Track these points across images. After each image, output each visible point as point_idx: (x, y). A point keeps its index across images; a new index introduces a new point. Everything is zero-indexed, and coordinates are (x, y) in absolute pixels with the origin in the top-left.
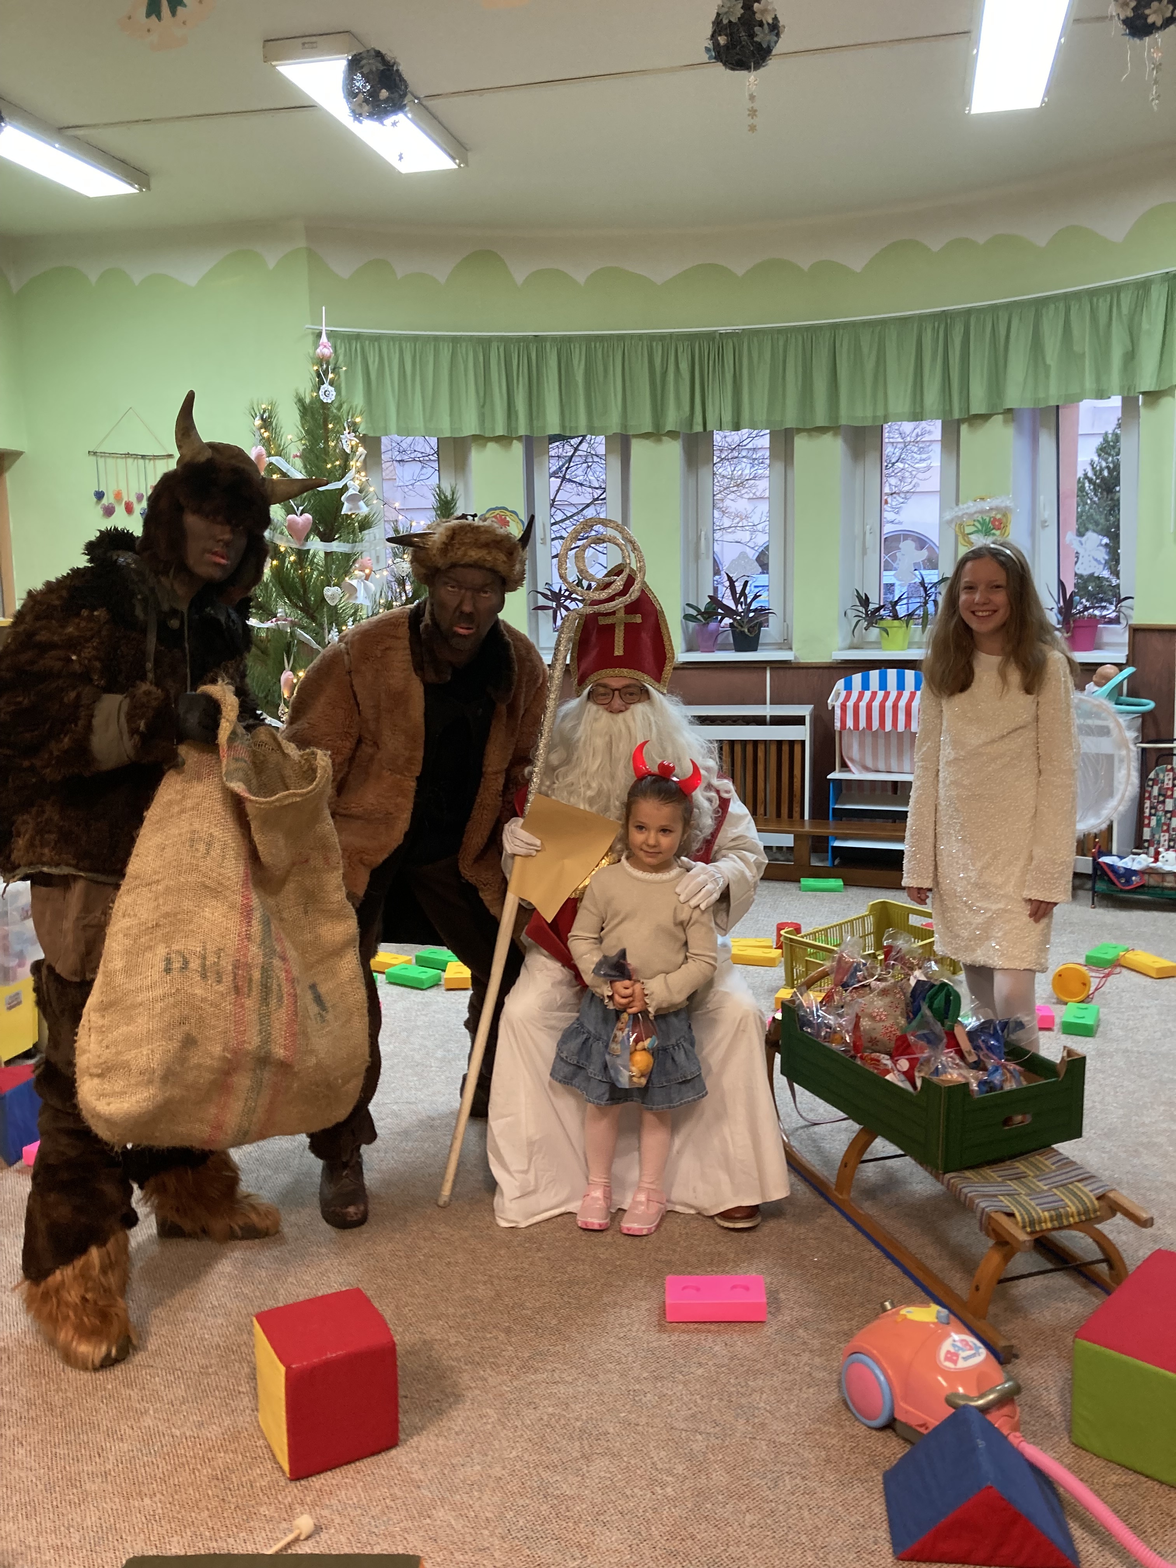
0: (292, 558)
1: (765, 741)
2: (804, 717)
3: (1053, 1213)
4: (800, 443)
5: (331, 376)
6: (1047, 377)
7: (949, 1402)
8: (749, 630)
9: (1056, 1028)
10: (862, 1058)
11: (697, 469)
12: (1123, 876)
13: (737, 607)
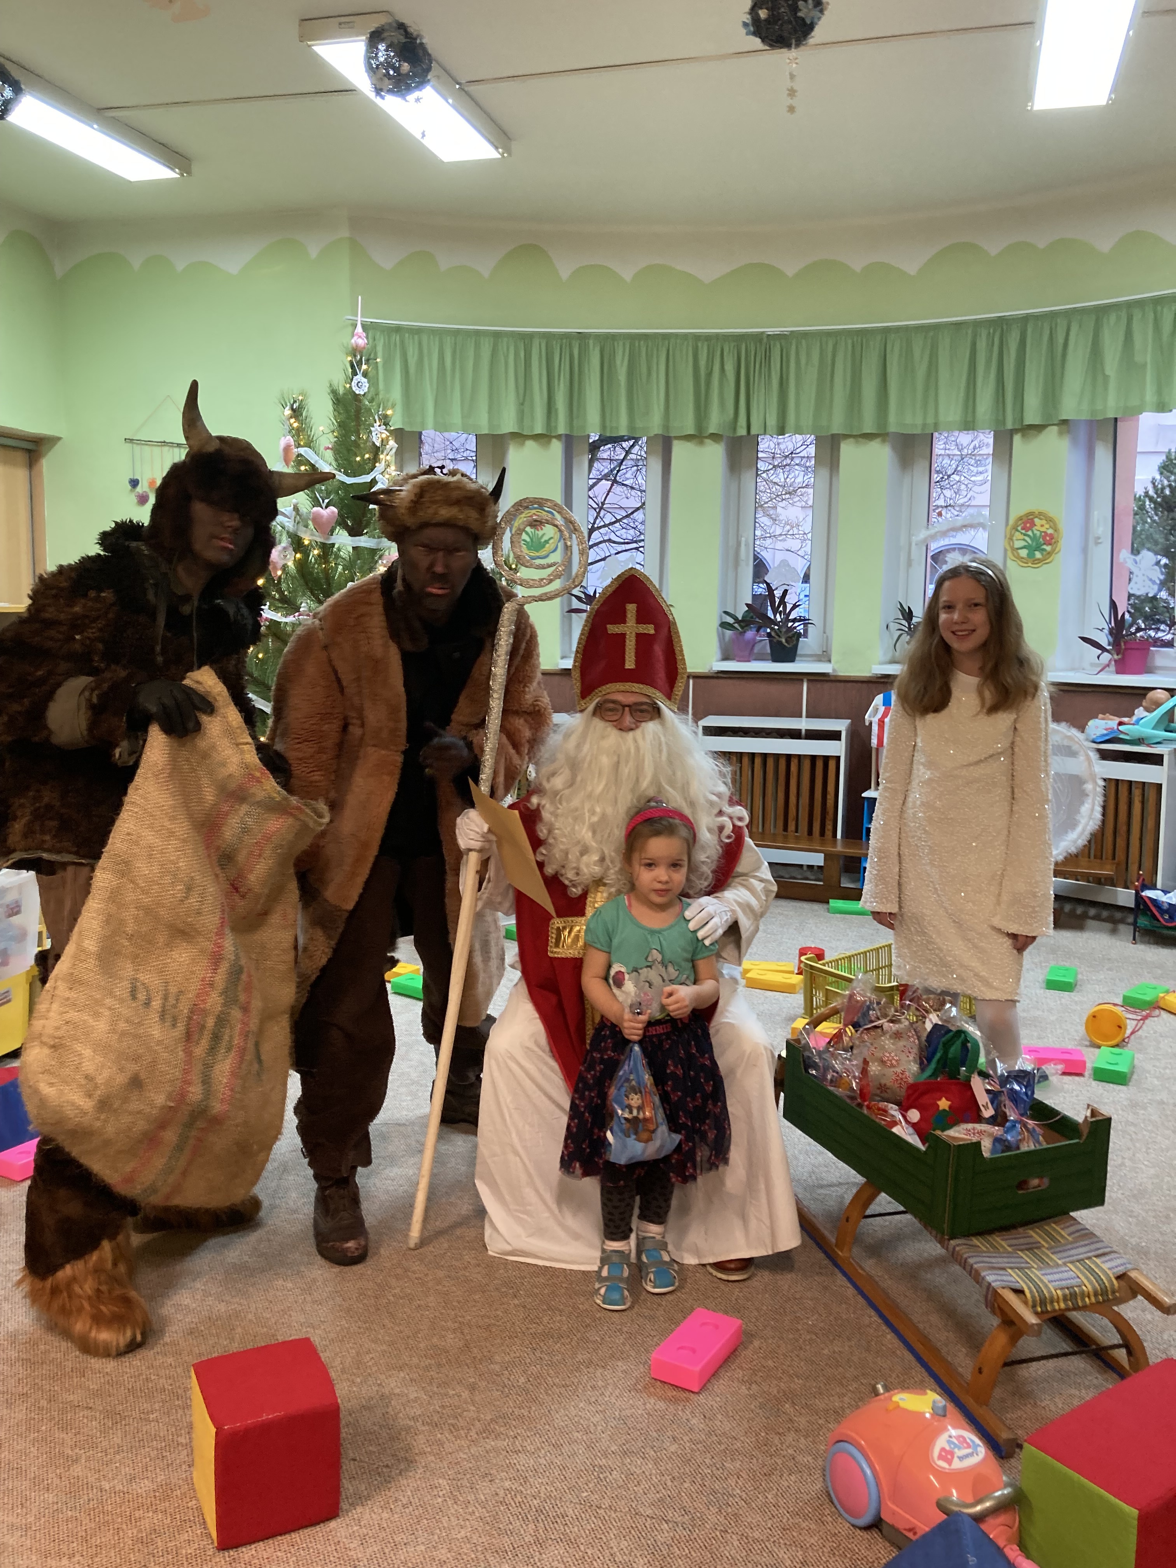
0: (316, 552)
1: (799, 755)
2: (840, 732)
3: (1067, 1291)
4: (847, 449)
5: (364, 367)
6: (1106, 389)
7: (941, 1506)
8: (787, 641)
9: (1086, 1074)
10: (868, 1107)
11: (740, 475)
12: (1167, 911)
13: (775, 616)
